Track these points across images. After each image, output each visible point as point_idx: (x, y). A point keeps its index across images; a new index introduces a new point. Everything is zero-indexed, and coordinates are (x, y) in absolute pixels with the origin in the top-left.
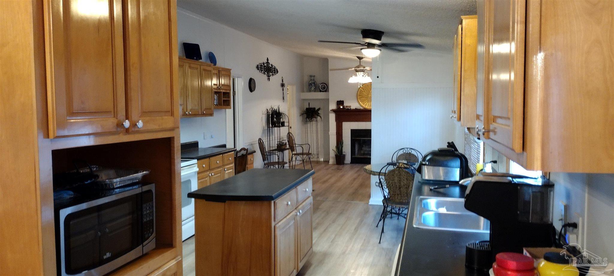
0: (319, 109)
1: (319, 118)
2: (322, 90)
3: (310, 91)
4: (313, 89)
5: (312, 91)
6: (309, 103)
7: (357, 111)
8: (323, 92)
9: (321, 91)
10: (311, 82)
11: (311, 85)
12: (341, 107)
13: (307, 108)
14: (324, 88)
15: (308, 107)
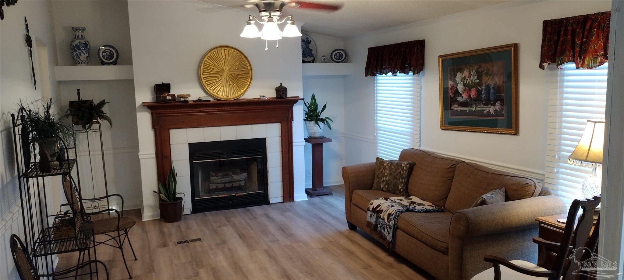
0: (103, 103)
1: (104, 123)
2: (106, 61)
3: (75, 62)
4: (83, 57)
5: (82, 63)
6: (78, 90)
7: (200, 104)
8: (108, 64)
9: (103, 63)
10: (77, 42)
11: (80, 49)
12: (169, 98)
13: (72, 103)
14: (111, 56)
15: (78, 100)
